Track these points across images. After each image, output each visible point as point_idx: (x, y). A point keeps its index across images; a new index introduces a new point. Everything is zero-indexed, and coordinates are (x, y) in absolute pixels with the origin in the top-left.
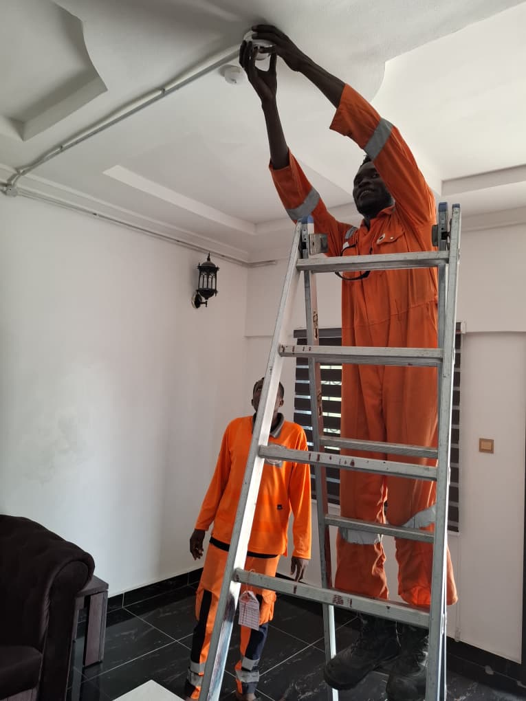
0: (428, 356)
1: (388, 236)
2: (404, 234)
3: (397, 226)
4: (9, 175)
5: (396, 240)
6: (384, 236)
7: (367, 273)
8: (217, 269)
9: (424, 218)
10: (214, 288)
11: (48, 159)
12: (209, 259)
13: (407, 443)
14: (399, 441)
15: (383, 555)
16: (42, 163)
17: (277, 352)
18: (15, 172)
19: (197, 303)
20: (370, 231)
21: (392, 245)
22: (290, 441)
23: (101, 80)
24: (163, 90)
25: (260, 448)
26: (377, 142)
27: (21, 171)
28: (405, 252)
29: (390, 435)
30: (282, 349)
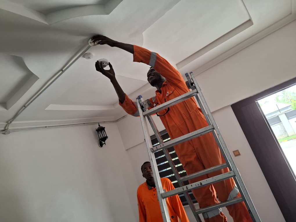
0: (208, 129)
1: (170, 92)
2: (175, 89)
3: (171, 87)
4: (4, 126)
5: (173, 92)
6: (168, 93)
7: (169, 108)
8: (104, 128)
9: (180, 81)
10: (106, 136)
11: (20, 113)
12: (99, 126)
13: (213, 166)
14: (210, 167)
15: (225, 217)
16: (18, 116)
17: (151, 152)
18: (7, 124)
19: (101, 145)
20: (162, 93)
21: (172, 94)
22: (165, 186)
23: (35, 75)
24: (62, 70)
25: (162, 195)
26: (153, 60)
27: (9, 122)
28: (179, 96)
29: (206, 166)
30: (152, 150)
